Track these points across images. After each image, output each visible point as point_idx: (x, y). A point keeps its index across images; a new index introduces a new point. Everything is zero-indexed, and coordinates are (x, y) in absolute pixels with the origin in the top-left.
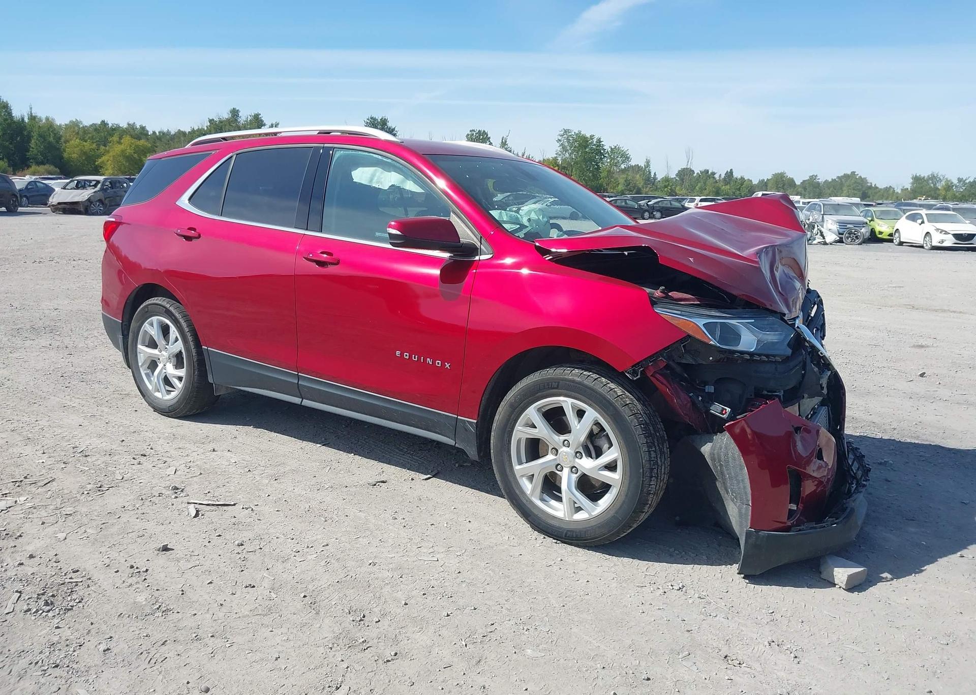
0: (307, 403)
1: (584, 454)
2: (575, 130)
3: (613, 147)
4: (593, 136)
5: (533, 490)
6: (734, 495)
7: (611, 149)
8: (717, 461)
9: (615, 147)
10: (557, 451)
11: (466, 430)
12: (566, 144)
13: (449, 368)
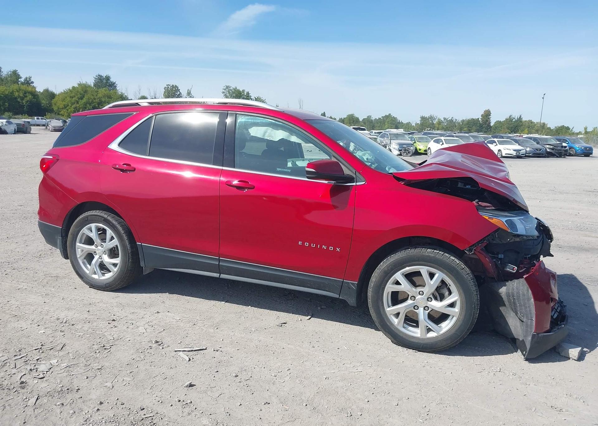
0: (223, 276)
1: (433, 299)
2: (233, 86)
3: (256, 98)
4: (244, 90)
5: (399, 323)
6: (522, 315)
7: (255, 98)
8: (511, 297)
9: (258, 97)
10: (415, 297)
11: (349, 288)
12: (228, 95)
13: (339, 251)
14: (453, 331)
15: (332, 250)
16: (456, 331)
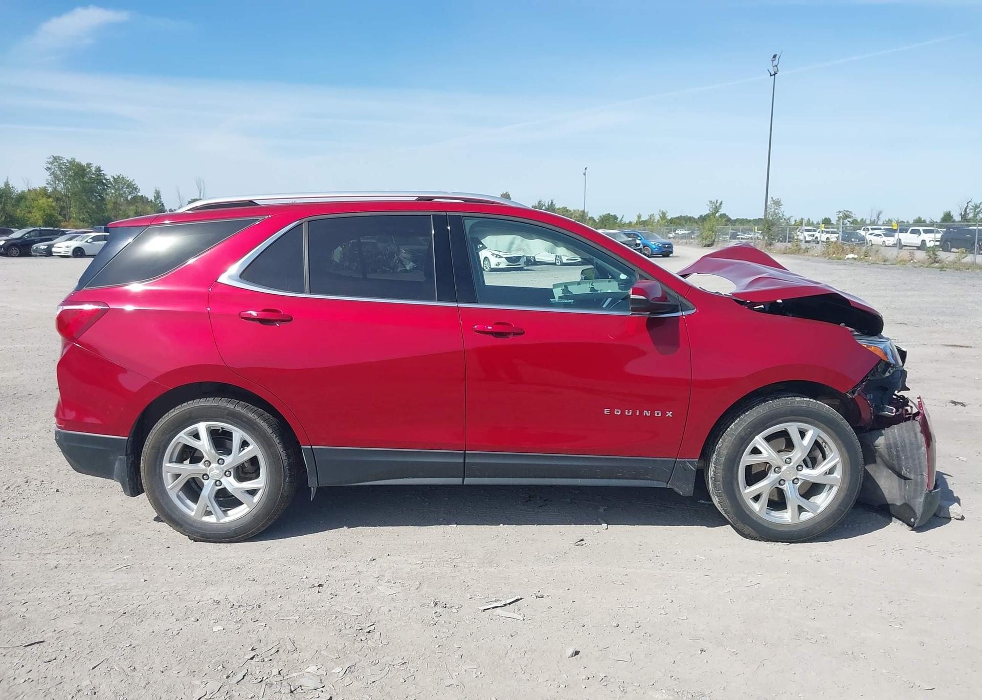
0: (468, 481)
1: (804, 466)
2: (67, 156)
4: (91, 164)
5: (761, 509)
7: (114, 178)
9: (119, 177)
10: (780, 468)
11: (685, 470)
12: (59, 173)
13: (671, 416)
14: (835, 506)
15: (660, 415)
16: (840, 505)
